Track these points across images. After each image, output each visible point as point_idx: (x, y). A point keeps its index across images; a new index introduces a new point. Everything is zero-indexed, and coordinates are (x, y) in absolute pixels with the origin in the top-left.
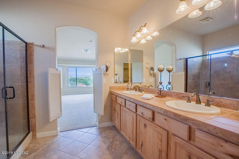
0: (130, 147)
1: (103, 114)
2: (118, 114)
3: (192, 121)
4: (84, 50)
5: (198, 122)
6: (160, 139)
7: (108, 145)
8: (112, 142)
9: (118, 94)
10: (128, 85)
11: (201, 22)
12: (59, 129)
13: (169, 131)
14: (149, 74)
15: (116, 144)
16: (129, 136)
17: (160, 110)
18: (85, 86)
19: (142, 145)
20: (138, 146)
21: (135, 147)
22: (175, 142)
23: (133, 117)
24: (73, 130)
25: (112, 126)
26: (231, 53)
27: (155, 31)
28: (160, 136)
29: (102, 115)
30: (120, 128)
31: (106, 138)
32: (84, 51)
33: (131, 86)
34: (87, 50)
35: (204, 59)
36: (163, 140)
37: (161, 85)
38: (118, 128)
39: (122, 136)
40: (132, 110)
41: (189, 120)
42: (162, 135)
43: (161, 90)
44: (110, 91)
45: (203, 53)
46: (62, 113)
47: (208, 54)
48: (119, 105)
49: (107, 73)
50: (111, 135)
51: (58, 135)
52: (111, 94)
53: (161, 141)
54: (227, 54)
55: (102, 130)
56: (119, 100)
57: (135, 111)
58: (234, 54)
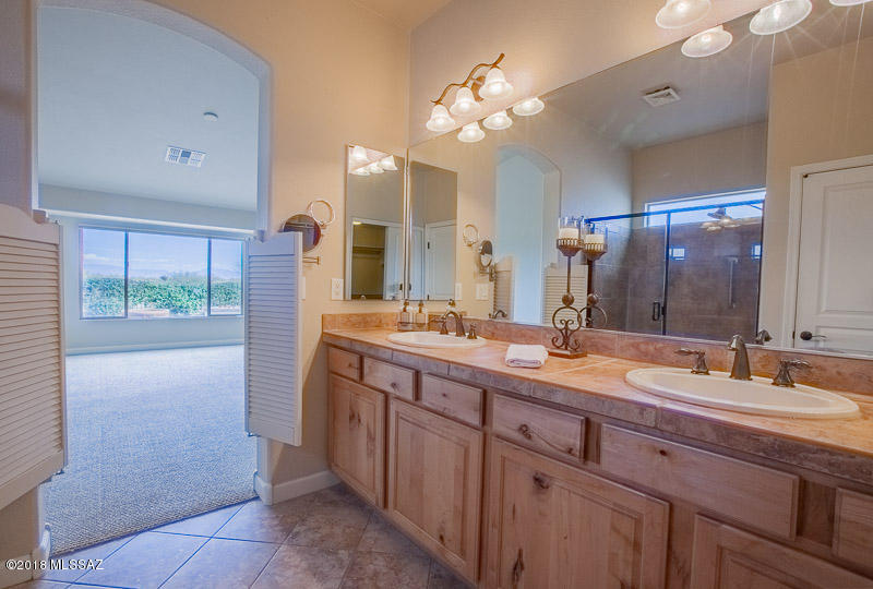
0: (440, 577)
1: (297, 442)
2: (371, 438)
3: (826, 456)
4: (174, 150)
5: (859, 459)
6: (626, 539)
7: (338, 582)
8: (352, 568)
9: (372, 346)
10: (405, 310)
11: (646, 98)
12: (45, 541)
13: (675, 503)
14: (475, 268)
15: (376, 574)
16: (442, 529)
17: (637, 411)
18: (166, 313)
19: (518, 566)
20: (492, 575)
21: (471, 576)
22: (718, 546)
23: (467, 451)
24: (136, 533)
25: (332, 488)
26: (719, 212)
27: (531, 95)
28: (627, 527)
29: (287, 446)
30: (381, 496)
31: (321, 551)
32: (171, 157)
33: (420, 311)
34: (186, 154)
35: (636, 227)
36: (644, 542)
37: (568, 307)
38: (373, 496)
39: (390, 528)
40: (461, 417)
41: (809, 451)
42: (638, 522)
43: (566, 328)
44: (323, 333)
45: (632, 208)
46: (65, 456)
47: (646, 211)
48: (381, 397)
49: (313, 253)
50: (338, 530)
51: (40, 578)
52: (329, 345)
53: (637, 546)
54: (709, 215)
55: (290, 513)
56: (382, 376)
57: (475, 420)
58: (727, 217)
